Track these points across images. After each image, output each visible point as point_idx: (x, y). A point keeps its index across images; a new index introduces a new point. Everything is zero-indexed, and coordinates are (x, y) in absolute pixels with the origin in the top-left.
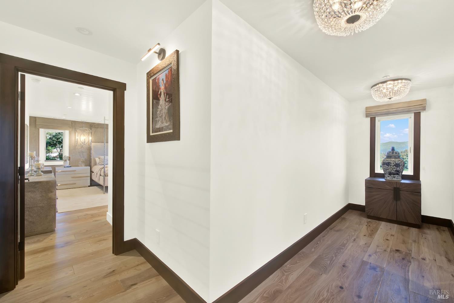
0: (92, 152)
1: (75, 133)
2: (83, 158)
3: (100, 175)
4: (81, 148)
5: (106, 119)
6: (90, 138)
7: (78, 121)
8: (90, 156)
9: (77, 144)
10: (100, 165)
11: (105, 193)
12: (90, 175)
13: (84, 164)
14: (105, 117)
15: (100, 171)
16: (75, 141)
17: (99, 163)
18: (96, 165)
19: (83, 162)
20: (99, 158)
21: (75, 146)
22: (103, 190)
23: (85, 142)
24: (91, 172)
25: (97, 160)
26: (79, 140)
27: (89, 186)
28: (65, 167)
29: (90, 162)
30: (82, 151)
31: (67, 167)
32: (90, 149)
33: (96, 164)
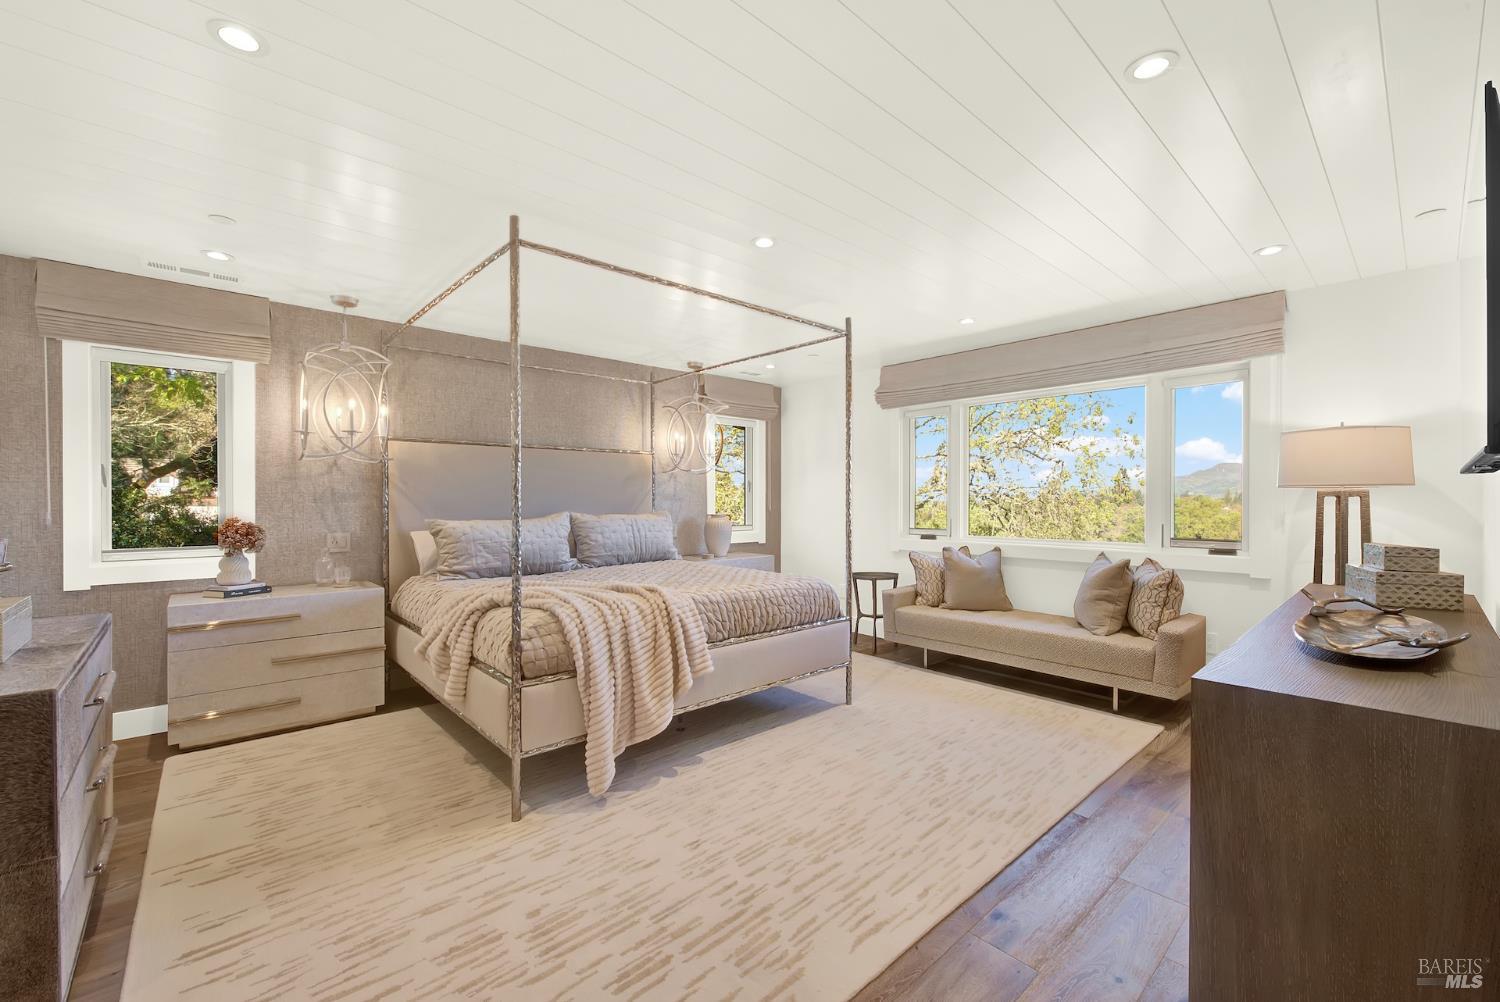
0: (393, 494)
1: (294, 381)
2: (339, 535)
3: (473, 661)
4: (329, 472)
5: (522, 236)
6: (384, 411)
7: (308, 309)
8: (383, 521)
9: (305, 442)
10: (442, 573)
11: (524, 806)
12: (381, 642)
13: (347, 568)
14: (514, 220)
15: (468, 628)
16: (294, 431)
17: (433, 564)
18: (416, 572)
19: (340, 557)
20: (435, 534)
21: (295, 459)
22: (508, 782)
23: (352, 432)
24: (393, 618)
25: (424, 545)
26: (316, 421)
27: (380, 710)
28: (227, 595)
29: (384, 558)
30: (333, 494)
31: (246, 592)
32: (378, 478)
33: (412, 569)
